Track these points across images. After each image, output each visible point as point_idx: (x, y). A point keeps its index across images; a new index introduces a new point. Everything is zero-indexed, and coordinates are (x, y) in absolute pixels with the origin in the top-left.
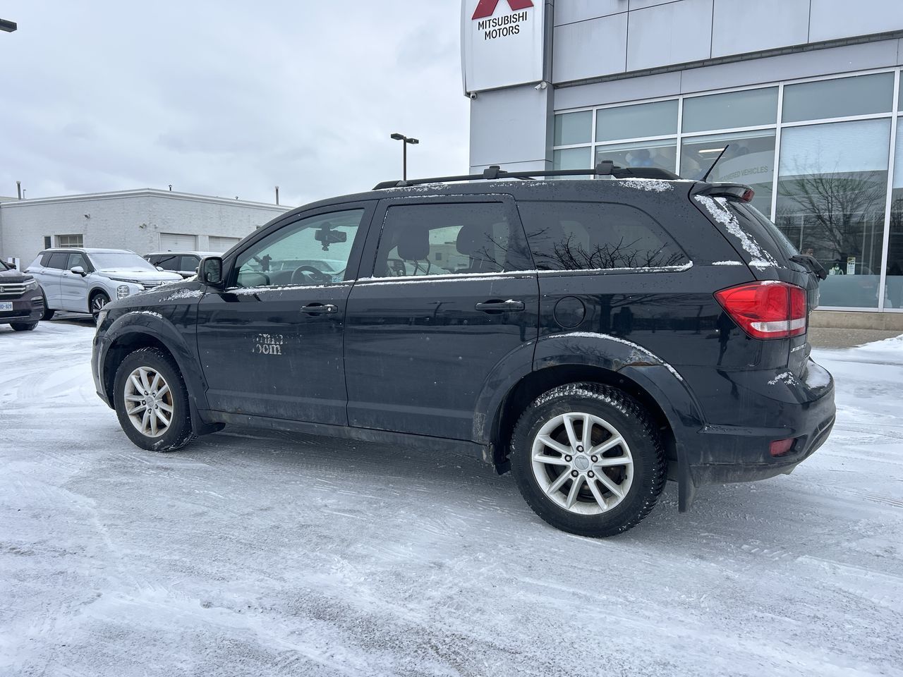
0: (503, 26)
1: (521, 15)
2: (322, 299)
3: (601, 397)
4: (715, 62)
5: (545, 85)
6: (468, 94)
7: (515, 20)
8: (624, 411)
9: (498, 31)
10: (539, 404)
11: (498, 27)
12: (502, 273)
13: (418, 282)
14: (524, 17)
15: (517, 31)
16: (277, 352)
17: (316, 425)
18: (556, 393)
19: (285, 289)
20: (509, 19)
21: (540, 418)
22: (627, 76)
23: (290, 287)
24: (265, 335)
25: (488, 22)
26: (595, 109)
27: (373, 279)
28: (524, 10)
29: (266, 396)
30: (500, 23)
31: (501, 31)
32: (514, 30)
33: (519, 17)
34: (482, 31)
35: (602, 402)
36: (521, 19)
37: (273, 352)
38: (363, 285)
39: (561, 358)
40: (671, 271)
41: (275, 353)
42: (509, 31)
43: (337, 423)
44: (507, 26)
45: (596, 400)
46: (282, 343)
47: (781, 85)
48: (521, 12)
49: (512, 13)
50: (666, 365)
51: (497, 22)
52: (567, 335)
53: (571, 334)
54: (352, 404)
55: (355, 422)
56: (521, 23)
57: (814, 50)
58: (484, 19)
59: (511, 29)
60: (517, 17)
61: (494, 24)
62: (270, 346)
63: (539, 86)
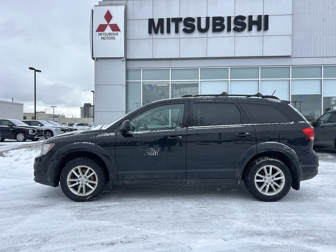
0: (109, 36)
1: (116, 33)
2: (175, 134)
3: (276, 160)
4: (180, 59)
5: (125, 59)
6: (93, 59)
7: (113, 35)
8: (282, 163)
9: (107, 38)
10: (257, 164)
11: (106, 36)
12: (240, 125)
13: (212, 128)
14: (117, 34)
15: (114, 39)
16: (156, 154)
17: (172, 180)
18: (262, 160)
19: (157, 131)
20: (111, 34)
21: (258, 168)
22: (153, 59)
23: (159, 130)
24: (151, 149)
25: (102, 34)
26: (142, 69)
27: (194, 127)
28: (117, 32)
29: (149, 172)
30: (108, 35)
31: (108, 38)
32: (113, 38)
33: (115, 34)
34: (100, 37)
35: (276, 161)
36: (116, 35)
37: (154, 154)
38: (191, 129)
39: (265, 149)
40: (289, 124)
41: (155, 155)
42: (111, 38)
43: (181, 178)
44: (111, 36)
45: (275, 161)
46: (159, 151)
47: (199, 68)
48: (116, 32)
49: (112, 32)
50: (292, 149)
51: (106, 34)
52: (265, 143)
53: (266, 142)
54: (188, 171)
55: (189, 177)
56: (116, 36)
57: (208, 59)
58: (101, 32)
59: (112, 37)
60: (114, 34)
61: (105, 35)
62: (153, 152)
63: (122, 59)
